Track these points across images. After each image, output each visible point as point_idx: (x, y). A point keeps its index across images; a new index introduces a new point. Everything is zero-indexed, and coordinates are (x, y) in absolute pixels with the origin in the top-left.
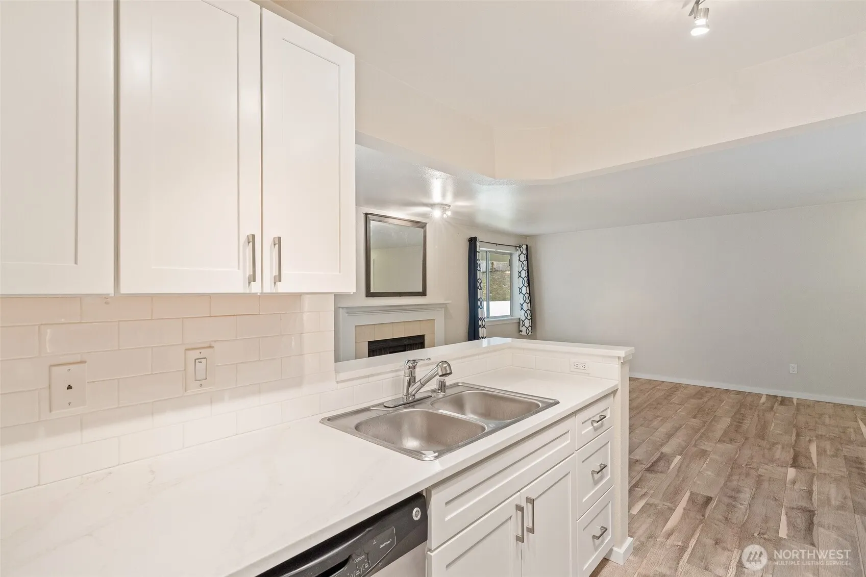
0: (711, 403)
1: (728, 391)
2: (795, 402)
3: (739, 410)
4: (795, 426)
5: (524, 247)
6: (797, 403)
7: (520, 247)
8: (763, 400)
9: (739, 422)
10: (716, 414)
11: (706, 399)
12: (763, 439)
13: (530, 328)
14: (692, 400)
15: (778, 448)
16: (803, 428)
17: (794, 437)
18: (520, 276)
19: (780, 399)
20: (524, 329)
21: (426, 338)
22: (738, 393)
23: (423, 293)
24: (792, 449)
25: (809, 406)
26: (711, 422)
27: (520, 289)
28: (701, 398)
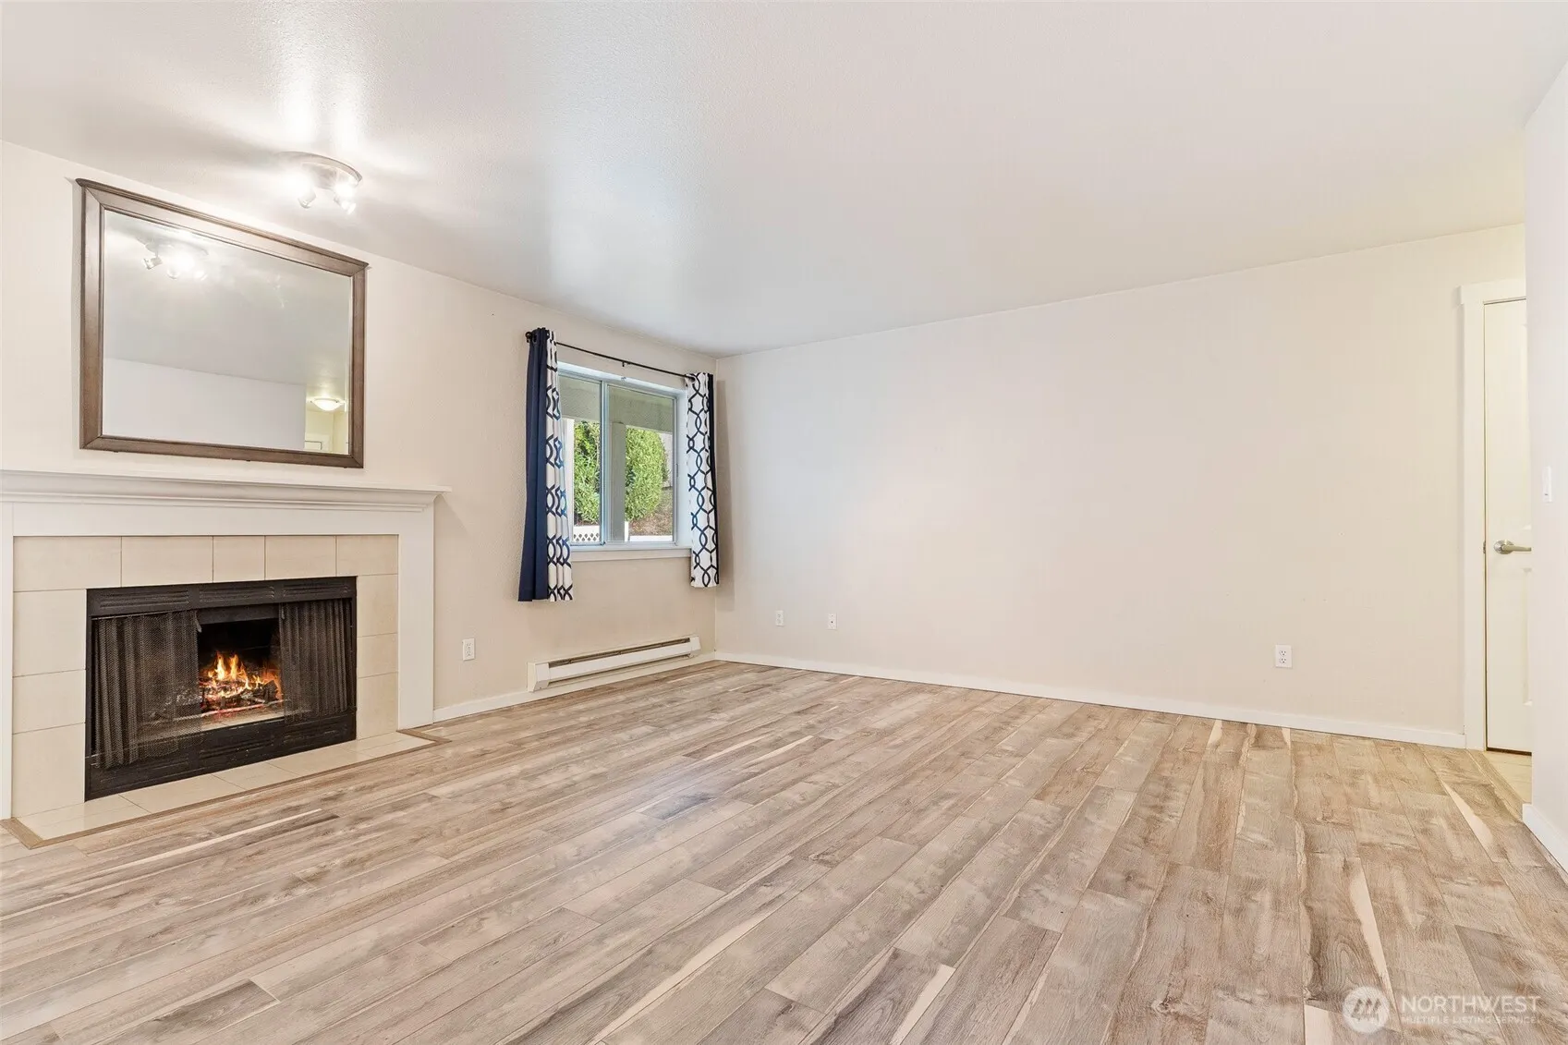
0: (1093, 748)
1: (1136, 712)
2: (1287, 735)
3: (1157, 768)
4: (1299, 815)
5: (703, 379)
6: (1292, 742)
7: (693, 379)
8: (1216, 734)
9: (1154, 807)
10: (1101, 782)
11: (1081, 737)
12: (1217, 869)
13: (712, 572)
14: (1051, 741)
15: (1261, 906)
16: (1319, 819)
17: (1302, 859)
18: (691, 448)
19: (1253, 731)
20: (697, 573)
21: (361, 586)
22: (1161, 717)
23: (354, 460)
24: (1303, 908)
25: (1319, 748)
26: (1082, 811)
27: (692, 478)
28: (1071, 736)
